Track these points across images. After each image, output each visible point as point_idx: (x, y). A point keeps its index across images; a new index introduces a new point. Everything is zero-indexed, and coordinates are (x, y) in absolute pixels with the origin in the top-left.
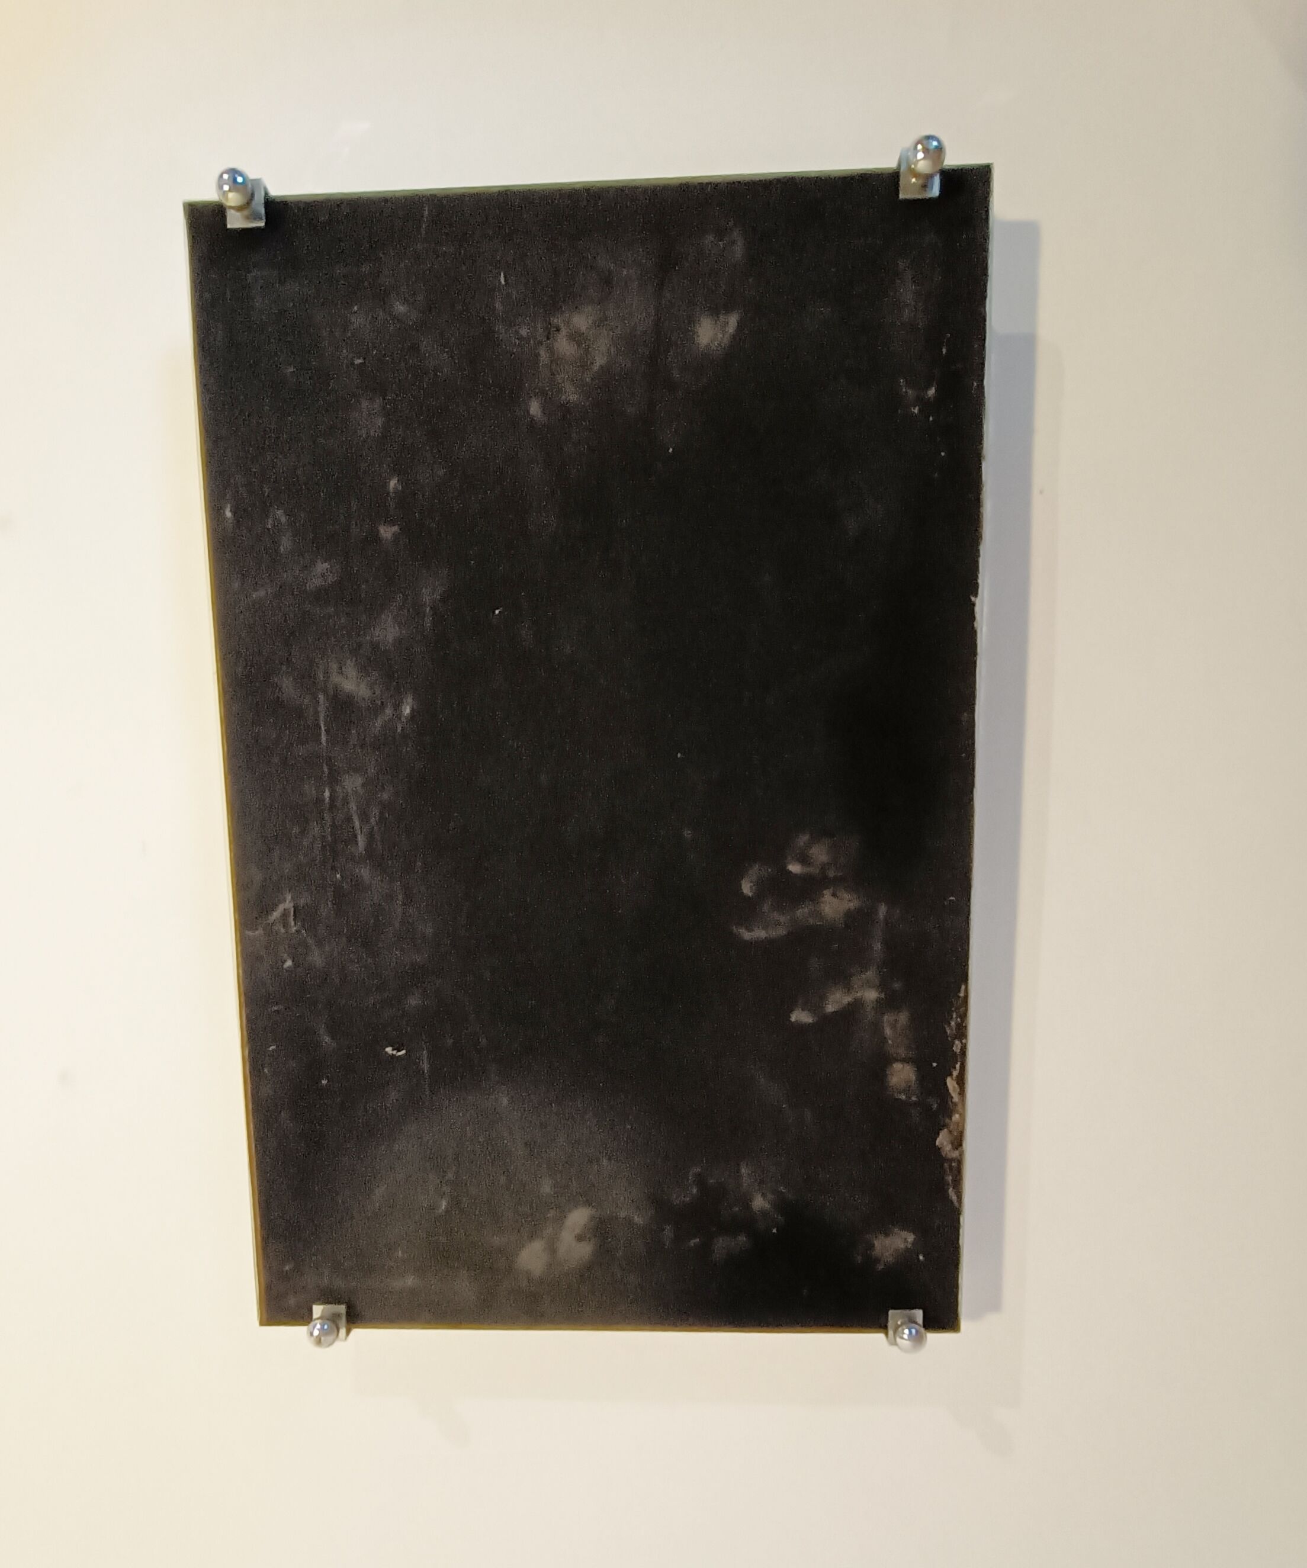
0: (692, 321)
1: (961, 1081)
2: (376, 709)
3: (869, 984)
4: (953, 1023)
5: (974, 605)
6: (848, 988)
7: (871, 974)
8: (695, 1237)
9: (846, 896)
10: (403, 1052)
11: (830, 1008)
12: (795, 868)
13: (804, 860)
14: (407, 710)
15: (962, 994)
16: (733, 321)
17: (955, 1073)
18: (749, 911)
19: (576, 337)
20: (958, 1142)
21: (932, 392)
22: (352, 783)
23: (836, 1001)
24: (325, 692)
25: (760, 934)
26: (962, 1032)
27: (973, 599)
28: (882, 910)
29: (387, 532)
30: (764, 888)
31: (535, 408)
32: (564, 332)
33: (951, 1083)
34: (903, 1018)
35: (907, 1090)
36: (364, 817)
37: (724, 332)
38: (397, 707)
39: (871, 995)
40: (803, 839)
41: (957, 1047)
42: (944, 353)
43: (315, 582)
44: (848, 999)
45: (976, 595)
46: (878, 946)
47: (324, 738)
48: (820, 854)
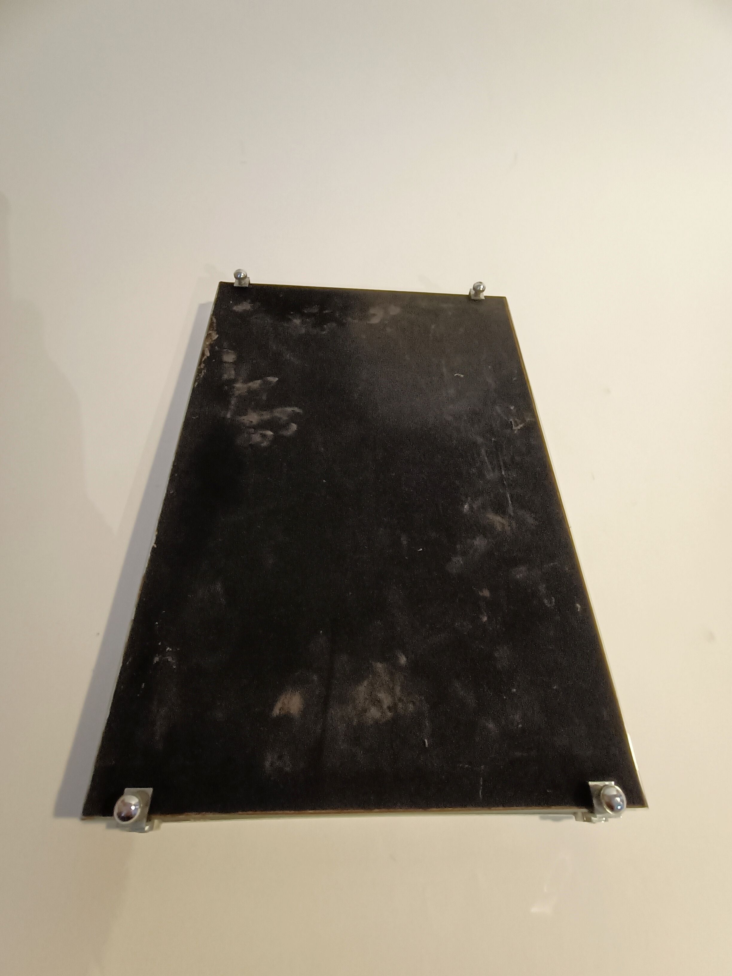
0: (304, 713)
1: (203, 354)
2: (483, 507)
3: (238, 389)
4: (203, 373)
5: (155, 543)
6: (249, 388)
7: (237, 393)
8: (326, 314)
9: (245, 421)
10: (455, 375)
11: (259, 382)
12: (270, 433)
13: (264, 436)
14: (466, 506)
15: (196, 384)
16: (276, 711)
17: (205, 357)
18: (293, 418)
19: (377, 702)
20: (208, 336)
21: (156, 659)
22: (491, 476)
23: (256, 384)
24: (510, 516)
25: (289, 409)
26: (199, 371)
27: (155, 546)
28: (229, 416)
29: (486, 593)
30: (286, 426)
31: (403, 660)
32: (385, 707)
33: (208, 354)
34: (225, 377)
35: (228, 353)
36: (483, 462)
37: (284, 703)
38: (471, 508)
39: (238, 385)
40: (265, 444)
41: (203, 366)
42: (143, 684)
43: (523, 568)
44: (251, 384)
45: (153, 548)
46: (233, 402)
47: (508, 495)
48: (256, 438)
